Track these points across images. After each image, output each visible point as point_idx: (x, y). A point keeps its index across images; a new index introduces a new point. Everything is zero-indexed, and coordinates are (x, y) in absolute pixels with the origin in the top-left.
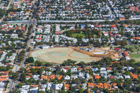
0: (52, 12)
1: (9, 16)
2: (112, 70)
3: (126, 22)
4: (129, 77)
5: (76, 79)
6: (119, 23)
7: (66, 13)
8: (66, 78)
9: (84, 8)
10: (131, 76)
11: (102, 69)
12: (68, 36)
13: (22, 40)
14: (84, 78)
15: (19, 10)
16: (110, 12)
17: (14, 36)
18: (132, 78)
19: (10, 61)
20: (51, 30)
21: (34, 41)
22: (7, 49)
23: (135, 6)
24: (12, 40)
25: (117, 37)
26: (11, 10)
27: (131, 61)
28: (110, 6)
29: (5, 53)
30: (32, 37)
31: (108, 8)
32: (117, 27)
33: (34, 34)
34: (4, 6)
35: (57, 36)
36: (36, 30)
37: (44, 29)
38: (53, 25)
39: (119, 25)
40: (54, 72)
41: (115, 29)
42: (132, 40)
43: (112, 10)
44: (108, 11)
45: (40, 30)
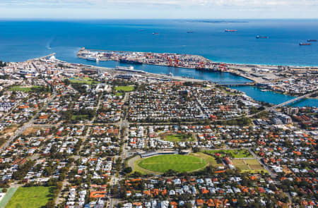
0: (143, 113)
1: (99, 116)
2: (219, 181)
3: (219, 123)
4: (238, 190)
5: (182, 194)
6: (212, 124)
7: (157, 113)
8: (171, 193)
9: (174, 108)
10: (240, 189)
11: (208, 180)
12: (162, 139)
13: (116, 146)
14: (190, 192)
15: (110, 110)
16: (201, 112)
17: (107, 140)
18: (242, 191)
19: (106, 172)
20: (145, 132)
21: (129, 145)
22: (102, 156)
23: (224, 104)
24: (106, 145)
25: (214, 140)
26: (102, 111)
27: (237, 170)
28: (200, 105)
29: (100, 161)
30: (126, 141)
31: (198, 107)
32: (211, 128)
33: (127, 138)
34: (94, 106)
35: (152, 139)
36: (130, 133)
37: (137, 132)
38: (146, 127)
39: (213, 126)
40: (156, 186)
41: (210, 130)
42: (230, 143)
43: (203, 109)
44: (199, 111)
45: (133, 133)
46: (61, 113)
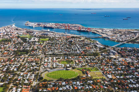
0: (52, 51)
1: (31, 53)
2: (83, 83)
3: (85, 55)
4: (91, 87)
5: (65, 90)
7: (58, 51)
8: (60, 89)
9: (66, 48)
11: (78, 82)
12: (59, 63)
13: (38, 67)
14: (69, 88)
15: (36, 50)
16: (78, 50)
17: (34, 64)
18: (93, 87)
19: (31, 79)
20: (51, 60)
21: (44, 66)
22: (30, 72)
23: (88, 47)
24: (33, 66)
25: (82, 63)
26: (33, 50)
27: (91, 77)
28: (77, 47)
29: (29, 74)
31: (77, 48)
33: (43, 63)
34: (30, 48)
35: (54, 63)
36: (44, 60)
37: (48, 60)
38: (52, 57)
39: (82, 56)
40: (54, 86)
41: (81, 58)
42: (89, 64)
43: (78, 49)
44: (77, 50)
45: (46, 60)
46: (14, 51)
